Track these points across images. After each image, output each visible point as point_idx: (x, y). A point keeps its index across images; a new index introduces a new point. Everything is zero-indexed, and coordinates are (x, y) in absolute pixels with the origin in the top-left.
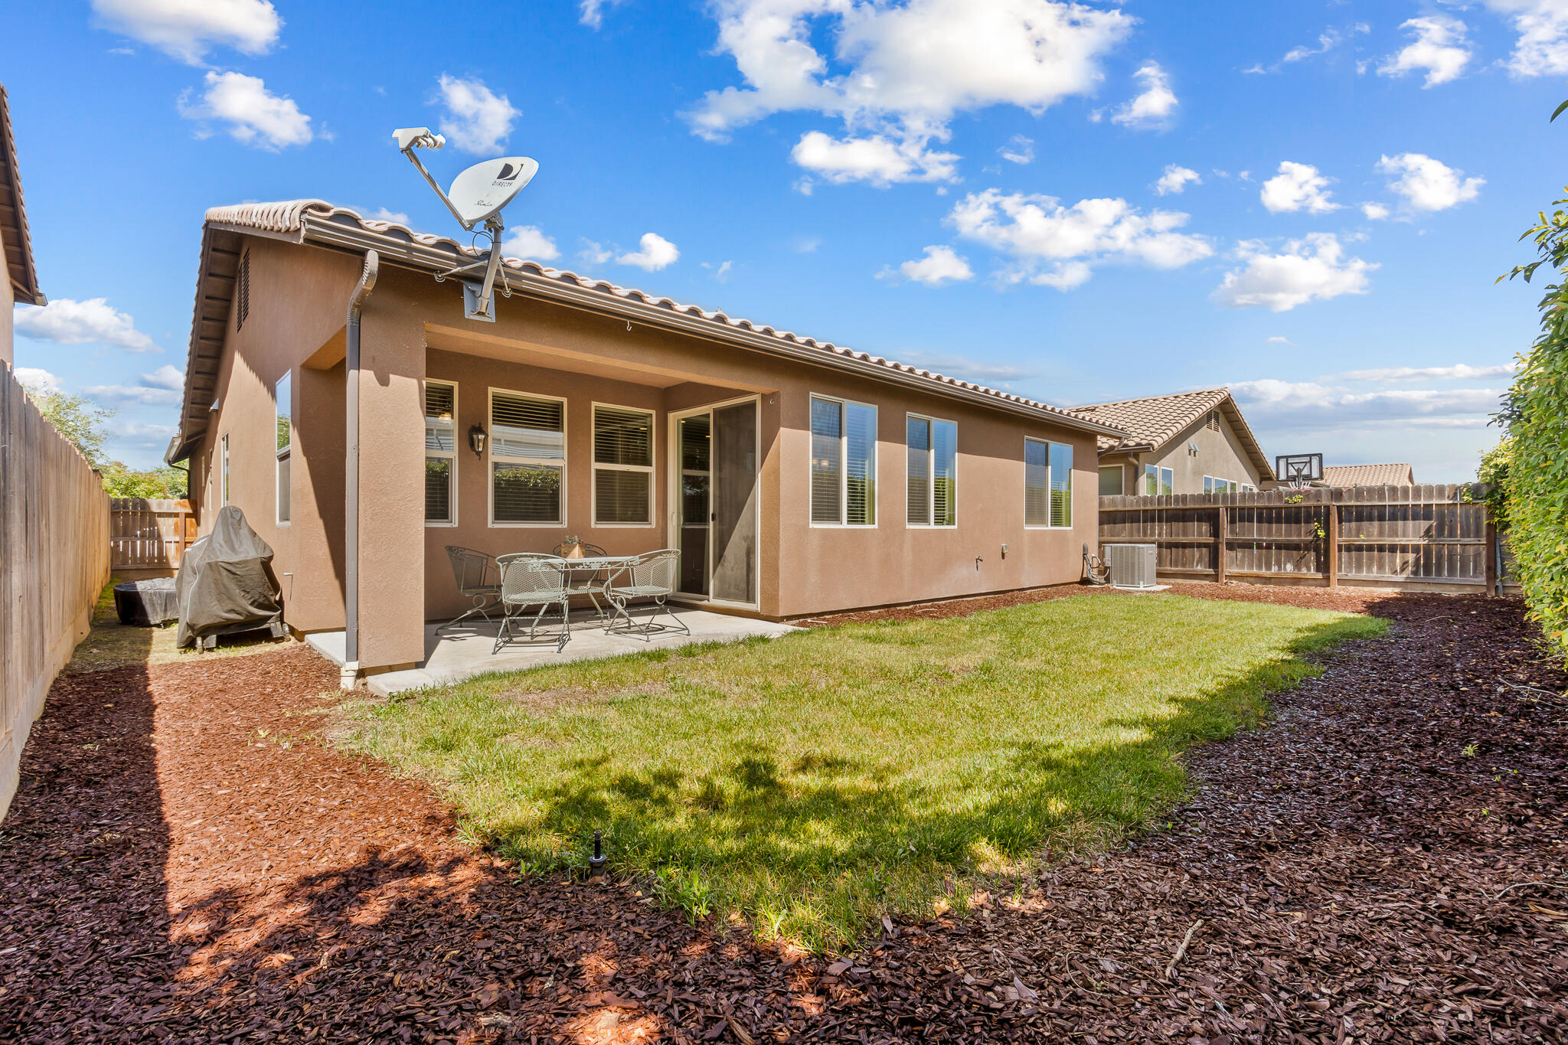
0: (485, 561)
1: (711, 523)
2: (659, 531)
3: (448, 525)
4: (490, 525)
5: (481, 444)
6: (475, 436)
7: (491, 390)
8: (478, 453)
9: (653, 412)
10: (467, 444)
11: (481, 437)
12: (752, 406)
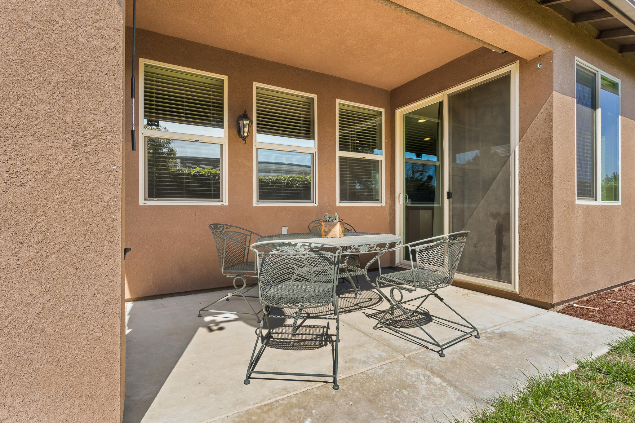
0: (248, 237)
1: (446, 201)
2: (388, 208)
3: (219, 204)
4: (255, 204)
5: (246, 129)
6: (241, 122)
7: (256, 84)
8: (244, 138)
9: (383, 110)
10: (235, 131)
11: (246, 122)
12: (506, 79)
